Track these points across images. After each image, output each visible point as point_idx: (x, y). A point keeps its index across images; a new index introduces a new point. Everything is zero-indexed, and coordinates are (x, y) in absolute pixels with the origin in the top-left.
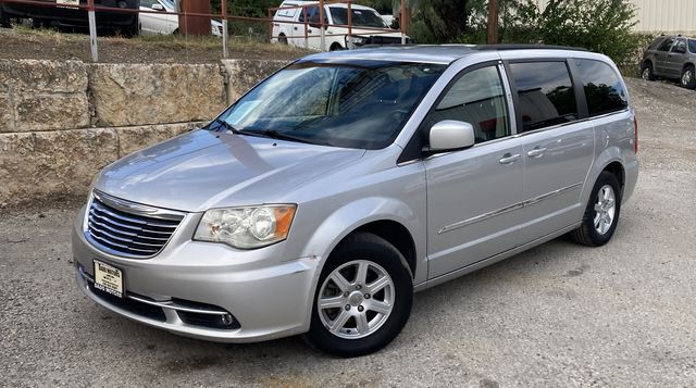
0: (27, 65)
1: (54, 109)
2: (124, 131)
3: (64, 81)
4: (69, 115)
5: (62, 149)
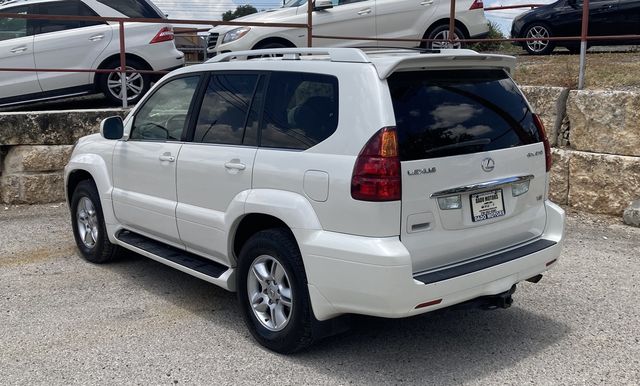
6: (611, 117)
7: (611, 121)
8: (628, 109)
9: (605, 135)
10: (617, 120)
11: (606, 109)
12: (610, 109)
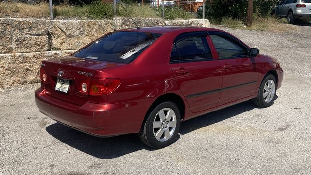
0: (19, 21)
1: (32, 42)
2: (65, 53)
3: (37, 29)
4: (39, 45)
5: (36, 61)
6: (79, 32)
7: (79, 34)
8: (86, 28)
9: (76, 41)
10: (81, 33)
11: (76, 29)
12: (78, 28)
